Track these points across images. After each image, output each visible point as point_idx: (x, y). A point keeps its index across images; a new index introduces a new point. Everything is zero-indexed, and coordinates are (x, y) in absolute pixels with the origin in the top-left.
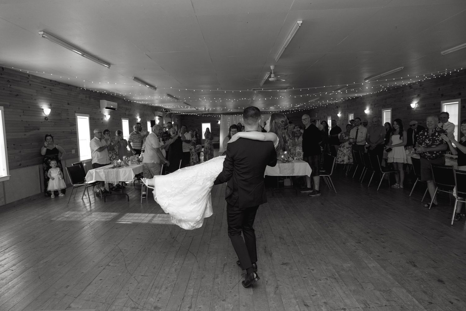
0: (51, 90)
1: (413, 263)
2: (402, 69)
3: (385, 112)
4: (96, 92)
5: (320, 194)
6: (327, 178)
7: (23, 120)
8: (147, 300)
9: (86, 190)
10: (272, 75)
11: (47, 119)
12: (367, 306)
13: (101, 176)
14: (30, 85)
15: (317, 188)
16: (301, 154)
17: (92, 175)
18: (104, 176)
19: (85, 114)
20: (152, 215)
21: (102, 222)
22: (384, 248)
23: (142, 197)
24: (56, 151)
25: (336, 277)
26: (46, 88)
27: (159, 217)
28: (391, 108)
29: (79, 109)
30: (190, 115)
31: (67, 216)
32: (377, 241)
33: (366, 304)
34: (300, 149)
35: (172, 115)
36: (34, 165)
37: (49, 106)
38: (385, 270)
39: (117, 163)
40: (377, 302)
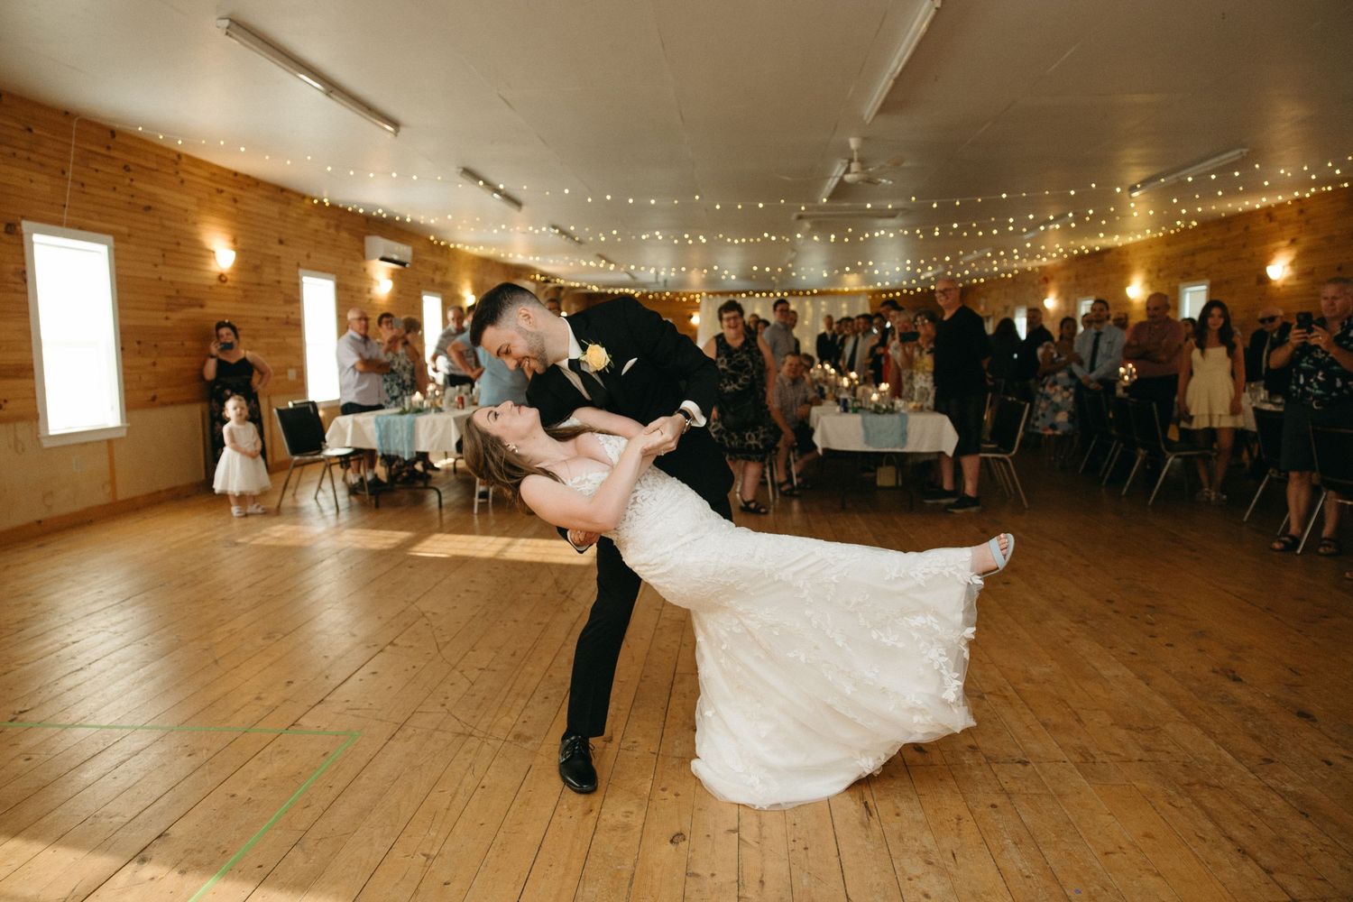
0: (235, 201)
1: (1231, 674)
2: (1245, 155)
3: (1191, 292)
4: (355, 214)
5: (979, 508)
6: (1002, 464)
7: (163, 277)
8: (496, 720)
9: (327, 473)
10: (854, 167)
11: (223, 279)
12: (1087, 759)
13: (369, 434)
14: (182, 182)
15: (970, 489)
16: (929, 394)
17: (343, 433)
18: (377, 435)
19: (324, 271)
20: (505, 540)
21: (371, 551)
22: (1151, 636)
23: (477, 500)
24: (246, 367)
25: (1007, 694)
26: (224, 195)
27: (523, 545)
28: (1208, 282)
29: (308, 256)
30: (613, 293)
31: (278, 535)
32: (1134, 620)
33: (1086, 755)
34: (926, 381)
35: (563, 293)
36: (188, 402)
37: (231, 245)
38: (1148, 684)
39: (411, 404)
40: (1115, 752)
